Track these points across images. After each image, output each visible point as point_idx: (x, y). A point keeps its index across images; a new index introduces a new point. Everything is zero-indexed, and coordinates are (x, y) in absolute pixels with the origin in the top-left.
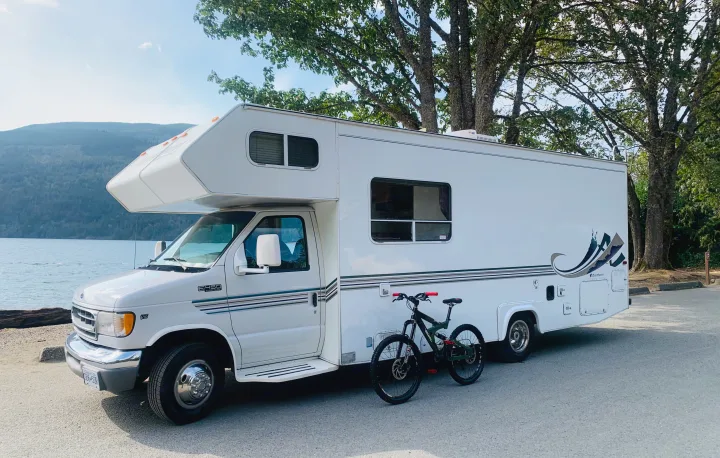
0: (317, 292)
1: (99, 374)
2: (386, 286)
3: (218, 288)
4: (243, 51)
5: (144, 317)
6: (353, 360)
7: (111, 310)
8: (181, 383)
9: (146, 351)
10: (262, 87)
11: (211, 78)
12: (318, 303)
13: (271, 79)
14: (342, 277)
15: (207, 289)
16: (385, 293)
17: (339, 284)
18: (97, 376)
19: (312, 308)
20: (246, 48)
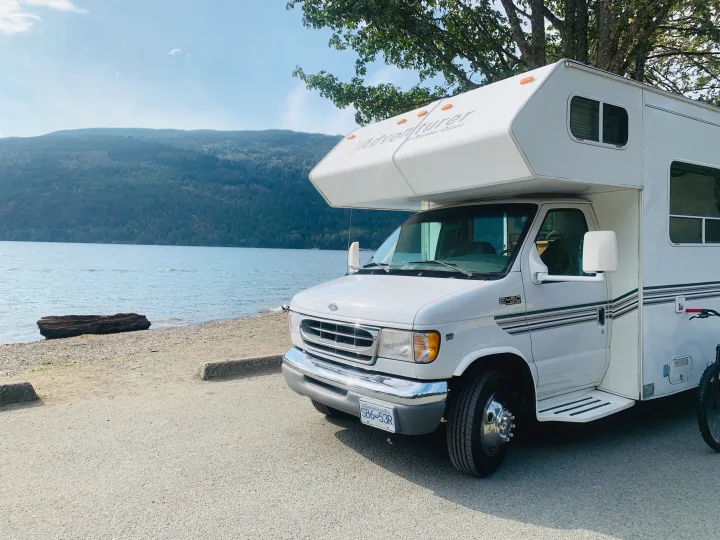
0: (604, 306)
1: (396, 411)
2: (680, 299)
3: (517, 300)
4: (331, 42)
5: (450, 336)
6: (652, 394)
7: (410, 327)
8: (487, 423)
9: (453, 382)
10: (350, 82)
11: (295, 74)
12: (606, 320)
13: (363, 72)
14: (644, 288)
15: (507, 301)
16: (681, 308)
17: (641, 297)
18: (392, 414)
19: (600, 327)
20: (335, 41)
